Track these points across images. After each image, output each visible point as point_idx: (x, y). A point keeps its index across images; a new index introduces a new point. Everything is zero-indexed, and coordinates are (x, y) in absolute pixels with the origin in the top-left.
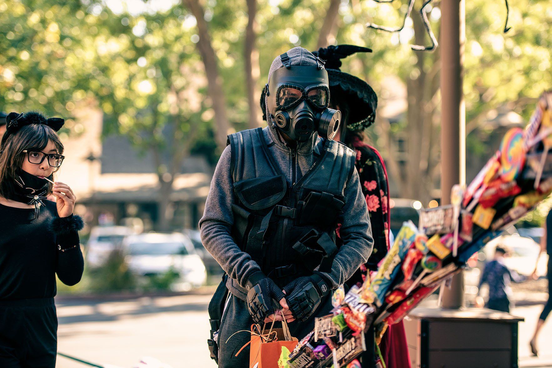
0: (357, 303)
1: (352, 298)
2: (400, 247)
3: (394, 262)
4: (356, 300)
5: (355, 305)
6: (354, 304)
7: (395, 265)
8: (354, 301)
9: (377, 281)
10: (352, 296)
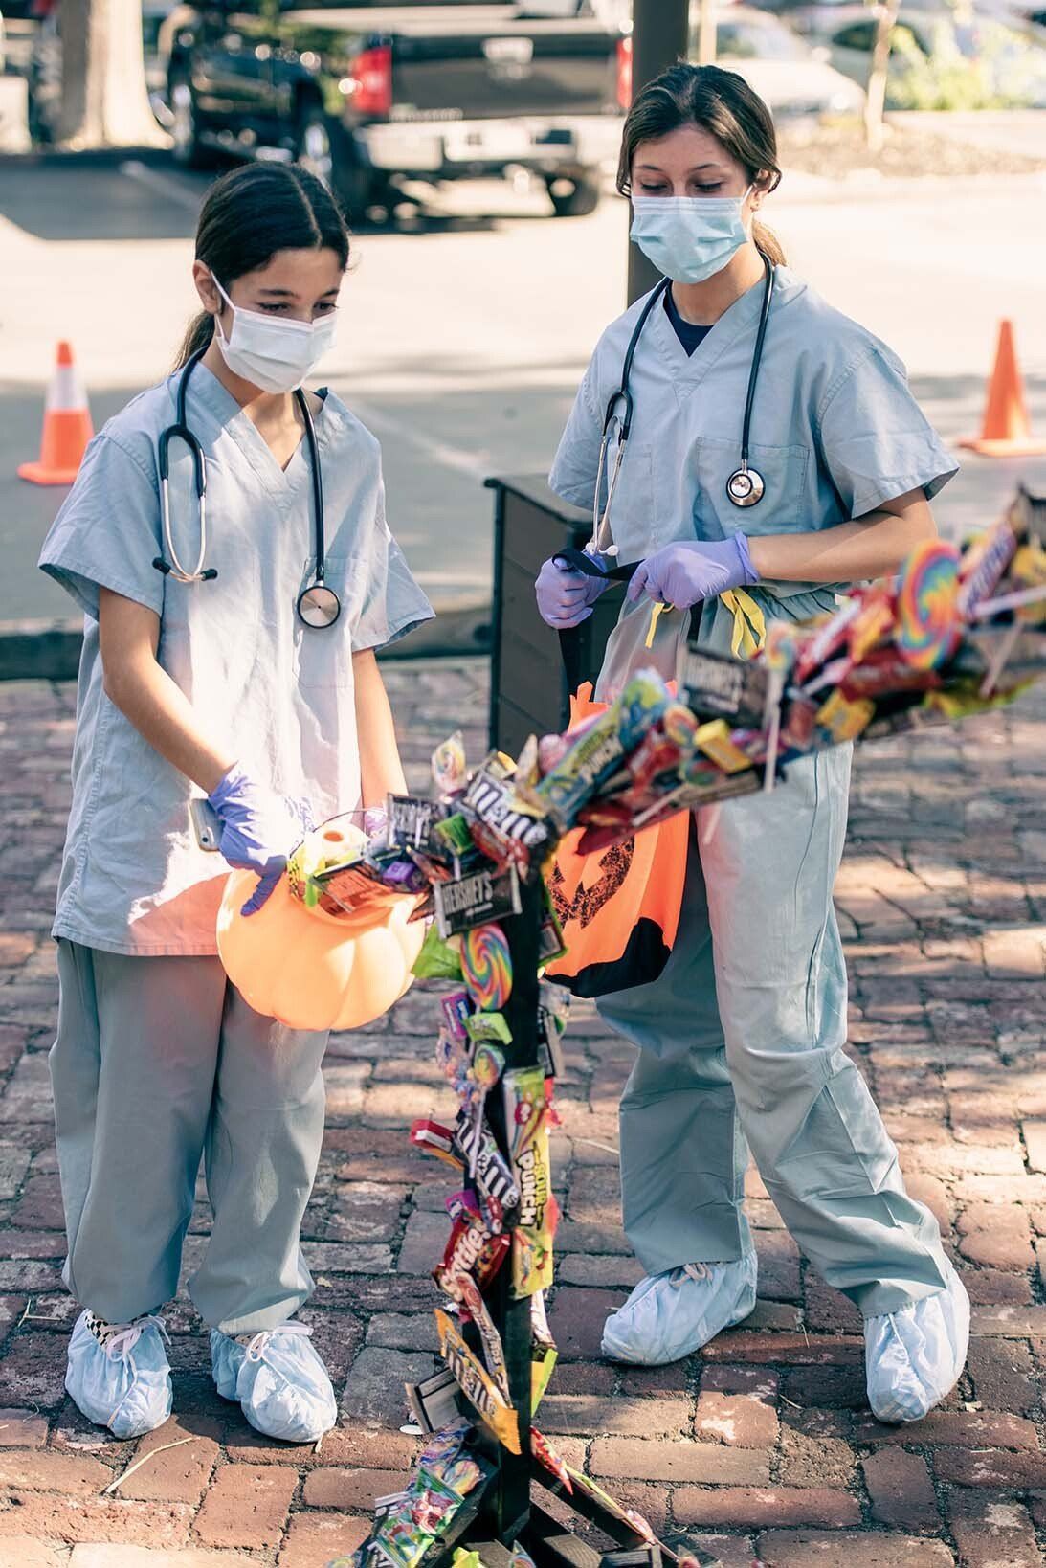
0: (504, 812)
1: (494, 795)
2: (622, 721)
3: (607, 751)
4: (502, 801)
5: (502, 817)
6: (498, 815)
7: (608, 758)
8: (497, 805)
9: (559, 780)
10: (492, 788)
